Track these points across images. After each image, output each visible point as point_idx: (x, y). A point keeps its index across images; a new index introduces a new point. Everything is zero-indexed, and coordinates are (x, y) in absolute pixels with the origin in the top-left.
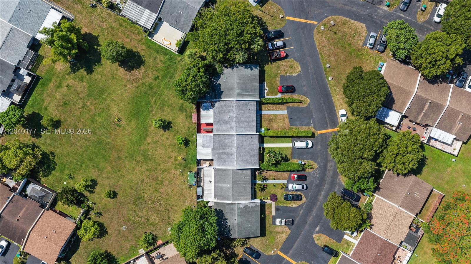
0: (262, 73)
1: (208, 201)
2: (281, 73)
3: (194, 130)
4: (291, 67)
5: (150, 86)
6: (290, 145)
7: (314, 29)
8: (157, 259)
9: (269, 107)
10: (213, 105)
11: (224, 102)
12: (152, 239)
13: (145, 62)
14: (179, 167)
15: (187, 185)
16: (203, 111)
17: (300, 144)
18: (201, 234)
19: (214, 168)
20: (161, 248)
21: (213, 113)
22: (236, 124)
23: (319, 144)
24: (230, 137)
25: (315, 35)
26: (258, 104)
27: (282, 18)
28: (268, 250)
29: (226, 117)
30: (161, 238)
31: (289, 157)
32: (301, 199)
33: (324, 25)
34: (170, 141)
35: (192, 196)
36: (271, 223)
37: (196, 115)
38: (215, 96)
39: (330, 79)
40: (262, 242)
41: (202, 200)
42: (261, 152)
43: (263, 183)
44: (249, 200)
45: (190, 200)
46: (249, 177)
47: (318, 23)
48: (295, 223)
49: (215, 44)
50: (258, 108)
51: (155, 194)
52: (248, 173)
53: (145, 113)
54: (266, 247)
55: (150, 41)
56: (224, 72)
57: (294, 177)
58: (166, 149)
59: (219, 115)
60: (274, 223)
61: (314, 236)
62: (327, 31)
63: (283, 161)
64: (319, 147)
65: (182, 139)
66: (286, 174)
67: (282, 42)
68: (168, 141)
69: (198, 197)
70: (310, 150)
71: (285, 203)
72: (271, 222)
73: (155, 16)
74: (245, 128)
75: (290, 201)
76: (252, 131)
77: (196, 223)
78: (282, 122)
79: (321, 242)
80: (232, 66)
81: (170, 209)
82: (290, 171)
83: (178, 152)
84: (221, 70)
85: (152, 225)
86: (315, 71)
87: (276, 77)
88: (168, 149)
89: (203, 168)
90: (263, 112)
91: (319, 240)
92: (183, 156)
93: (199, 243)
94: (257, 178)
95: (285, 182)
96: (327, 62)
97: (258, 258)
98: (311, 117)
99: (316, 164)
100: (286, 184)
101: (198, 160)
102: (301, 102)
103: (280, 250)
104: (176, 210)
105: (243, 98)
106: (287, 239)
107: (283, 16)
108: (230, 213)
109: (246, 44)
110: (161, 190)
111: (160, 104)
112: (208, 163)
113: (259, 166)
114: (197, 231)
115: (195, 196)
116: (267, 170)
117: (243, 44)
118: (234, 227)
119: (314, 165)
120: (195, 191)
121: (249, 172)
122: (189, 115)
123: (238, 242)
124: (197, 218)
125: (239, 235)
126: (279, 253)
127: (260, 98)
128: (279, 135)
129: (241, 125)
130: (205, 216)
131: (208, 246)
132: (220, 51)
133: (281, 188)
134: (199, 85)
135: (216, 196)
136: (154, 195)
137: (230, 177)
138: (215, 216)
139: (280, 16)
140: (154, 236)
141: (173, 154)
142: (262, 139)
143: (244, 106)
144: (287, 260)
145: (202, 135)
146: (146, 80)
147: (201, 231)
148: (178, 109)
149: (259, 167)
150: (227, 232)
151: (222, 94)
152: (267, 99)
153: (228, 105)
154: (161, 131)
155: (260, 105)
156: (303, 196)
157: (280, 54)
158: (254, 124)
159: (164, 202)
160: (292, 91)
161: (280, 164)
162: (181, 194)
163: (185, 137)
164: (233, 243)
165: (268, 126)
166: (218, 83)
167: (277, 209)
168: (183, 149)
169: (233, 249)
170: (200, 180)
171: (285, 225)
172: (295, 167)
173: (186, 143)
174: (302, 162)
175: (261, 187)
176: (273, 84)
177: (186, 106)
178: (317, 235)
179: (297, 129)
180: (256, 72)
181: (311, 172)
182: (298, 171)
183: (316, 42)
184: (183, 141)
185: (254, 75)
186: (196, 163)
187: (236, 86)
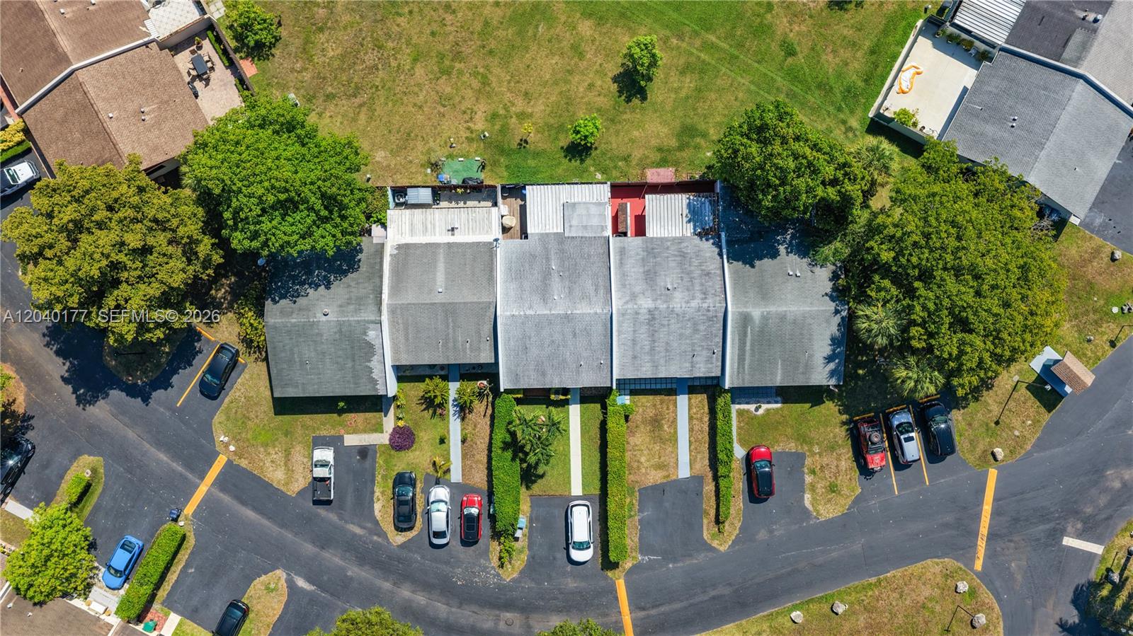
0: (813, 395)
1: (388, 224)
2: (814, 454)
3: (618, 174)
4: (832, 488)
5: (762, 30)
6: (577, 489)
7: (957, 560)
8: (193, 61)
9: (701, 418)
10: (707, 234)
11: (719, 272)
12: (257, 42)
13: (842, 12)
14: (497, 127)
15: (439, 154)
16: (685, 202)
17: (582, 523)
18: (271, 199)
19: (496, 240)
20: (229, 71)
21: (679, 234)
22: (646, 311)
23: (583, 584)
24: (602, 292)
25: (937, 564)
26: (709, 383)
27: (993, 454)
28: (230, 425)
29: (669, 278)
30: (263, 71)
31: (537, 488)
32: (399, 529)
33: (973, 592)
34: (582, 98)
35: (404, 171)
36: (317, 433)
37: (669, 181)
38: (738, 241)
39: (797, 615)
40: (255, 404)
41: (392, 205)
42: (553, 397)
43: (451, 402)
44: (394, 359)
45: (389, 166)
46: (469, 358)
47: (976, 573)
48: (322, 511)
49: (927, 236)
50: (697, 383)
51: (408, 51)
52: (483, 355)
53: (675, 15)
54: (239, 415)
55: (911, 26)
56: (817, 269)
57: (471, 504)
58: (556, 83)
59: (676, 256)
60: (320, 442)
61: (280, 574)
62: (953, 603)
63: (525, 465)
64: (571, 584)
65: (592, 133)
66: (480, 479)
67: (916, 457)
68: (581, 90)
69: (400, 191)
70: (561, 555)
71: (385, 478)
72: (324, 433)
73: (999, 37)
74: (634, 341)
75: (394, 493)
76: (623, 366)
77: (312, 183)
78: (652, 462)
79: (259, 598)
80: (839, 294)
81: (358, 101)
82: (491, 494)
83: (546, 124)
84: (826, 259)
85: (306, 43)
86: (820, 566)
87: (798, 439)
88: (557, 90)
89: (495, 204)
90: (682, 400)
91: (267, 588)
92: (533, 140)
93: (240, 191)
94: (465, 383)
95: (456, 476)
96: (851, 604)
97: (202, 393)
98: (669, 556)
99: (515, 575)
100: (447, 477)
101: (524, 188)
102: (718, 521)
103: (229, 463)
104: (354, 120)
105: (733, 332)
106: (267, 486)
107: (1000, 457)
108: (350, 299)
109: (925, 341)
110: (419, 71)
111: (704, 61)
112: (512, 221)
113: (508, 391)
114: (284, 184)
115: (402, 182)
116: (493, 417)
117: (922, 331)
118: (300, 310)
119: (513, 568)
120: (419, 180)
121: (485, 357)
122: (669, 158)
123: (251, 325)
124: (328, 184)
125: (275, 328)
126: (221, 461)
127: (732, 390)
128: (609, 455)
129: (644, 329)
130: (336, 214)
131: (230, 223)
132: (900, 253)
133: (434, 463)
134: (783, 183)
135: (404, 249)
136: (404, 46)
137: (467, 295)
138: (338, 248)
139: (1000, 450)
140: (270, 48)
141: (539, 108)
142: (596, 397)
143: (706, 338)
144: (197, 487)
145: (607, 200)
146: (782, 14)
147: (283, 197)
148: (689, 121)
149: (502, 390)
150: (283, 288)
151: (745, 263)
152: (730, 413)
153: (710, 284)
154: (614, 68)
155: (710, 388)
156: (410, 534)
157: (876, 452)
158: (646, 372)
159: (382, 80)
160: (756, 492)
161: (513, 459)
162: (409, 135)
163: (596, 145)
164: (250, 310)
165: (639, 418)
166: (782, 249)
167: (364, 452)
168: (557, 139)
169: (230, 307)
170: (457, 198)
171: (315, 479)
172: (504, 508)
173: (579, 150)
174: (521, 529)
175: (435, 397)
176: (776, 429)
177: (697, 147)
178: (283, 581)
179: (630, 510)
180: (821, 375)
181: (489, 560)
182: (493, 518)
183: (916, 568)
184: (586, 137)
185: (808, 368)
186: (514, 182)
187: (772, 309)
